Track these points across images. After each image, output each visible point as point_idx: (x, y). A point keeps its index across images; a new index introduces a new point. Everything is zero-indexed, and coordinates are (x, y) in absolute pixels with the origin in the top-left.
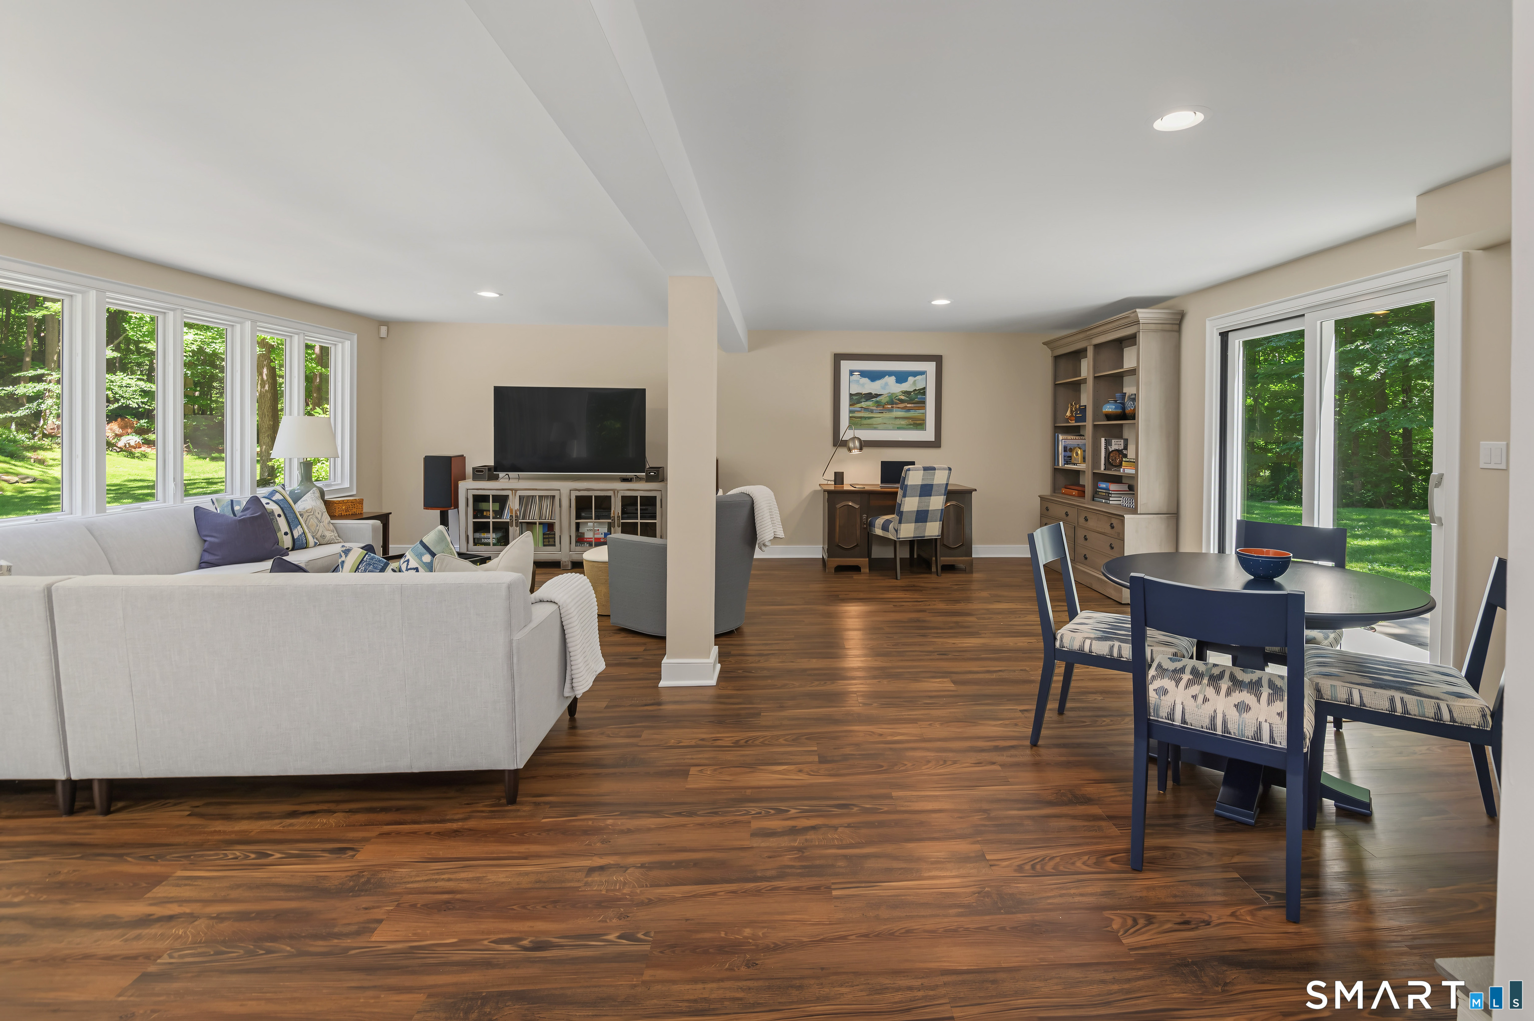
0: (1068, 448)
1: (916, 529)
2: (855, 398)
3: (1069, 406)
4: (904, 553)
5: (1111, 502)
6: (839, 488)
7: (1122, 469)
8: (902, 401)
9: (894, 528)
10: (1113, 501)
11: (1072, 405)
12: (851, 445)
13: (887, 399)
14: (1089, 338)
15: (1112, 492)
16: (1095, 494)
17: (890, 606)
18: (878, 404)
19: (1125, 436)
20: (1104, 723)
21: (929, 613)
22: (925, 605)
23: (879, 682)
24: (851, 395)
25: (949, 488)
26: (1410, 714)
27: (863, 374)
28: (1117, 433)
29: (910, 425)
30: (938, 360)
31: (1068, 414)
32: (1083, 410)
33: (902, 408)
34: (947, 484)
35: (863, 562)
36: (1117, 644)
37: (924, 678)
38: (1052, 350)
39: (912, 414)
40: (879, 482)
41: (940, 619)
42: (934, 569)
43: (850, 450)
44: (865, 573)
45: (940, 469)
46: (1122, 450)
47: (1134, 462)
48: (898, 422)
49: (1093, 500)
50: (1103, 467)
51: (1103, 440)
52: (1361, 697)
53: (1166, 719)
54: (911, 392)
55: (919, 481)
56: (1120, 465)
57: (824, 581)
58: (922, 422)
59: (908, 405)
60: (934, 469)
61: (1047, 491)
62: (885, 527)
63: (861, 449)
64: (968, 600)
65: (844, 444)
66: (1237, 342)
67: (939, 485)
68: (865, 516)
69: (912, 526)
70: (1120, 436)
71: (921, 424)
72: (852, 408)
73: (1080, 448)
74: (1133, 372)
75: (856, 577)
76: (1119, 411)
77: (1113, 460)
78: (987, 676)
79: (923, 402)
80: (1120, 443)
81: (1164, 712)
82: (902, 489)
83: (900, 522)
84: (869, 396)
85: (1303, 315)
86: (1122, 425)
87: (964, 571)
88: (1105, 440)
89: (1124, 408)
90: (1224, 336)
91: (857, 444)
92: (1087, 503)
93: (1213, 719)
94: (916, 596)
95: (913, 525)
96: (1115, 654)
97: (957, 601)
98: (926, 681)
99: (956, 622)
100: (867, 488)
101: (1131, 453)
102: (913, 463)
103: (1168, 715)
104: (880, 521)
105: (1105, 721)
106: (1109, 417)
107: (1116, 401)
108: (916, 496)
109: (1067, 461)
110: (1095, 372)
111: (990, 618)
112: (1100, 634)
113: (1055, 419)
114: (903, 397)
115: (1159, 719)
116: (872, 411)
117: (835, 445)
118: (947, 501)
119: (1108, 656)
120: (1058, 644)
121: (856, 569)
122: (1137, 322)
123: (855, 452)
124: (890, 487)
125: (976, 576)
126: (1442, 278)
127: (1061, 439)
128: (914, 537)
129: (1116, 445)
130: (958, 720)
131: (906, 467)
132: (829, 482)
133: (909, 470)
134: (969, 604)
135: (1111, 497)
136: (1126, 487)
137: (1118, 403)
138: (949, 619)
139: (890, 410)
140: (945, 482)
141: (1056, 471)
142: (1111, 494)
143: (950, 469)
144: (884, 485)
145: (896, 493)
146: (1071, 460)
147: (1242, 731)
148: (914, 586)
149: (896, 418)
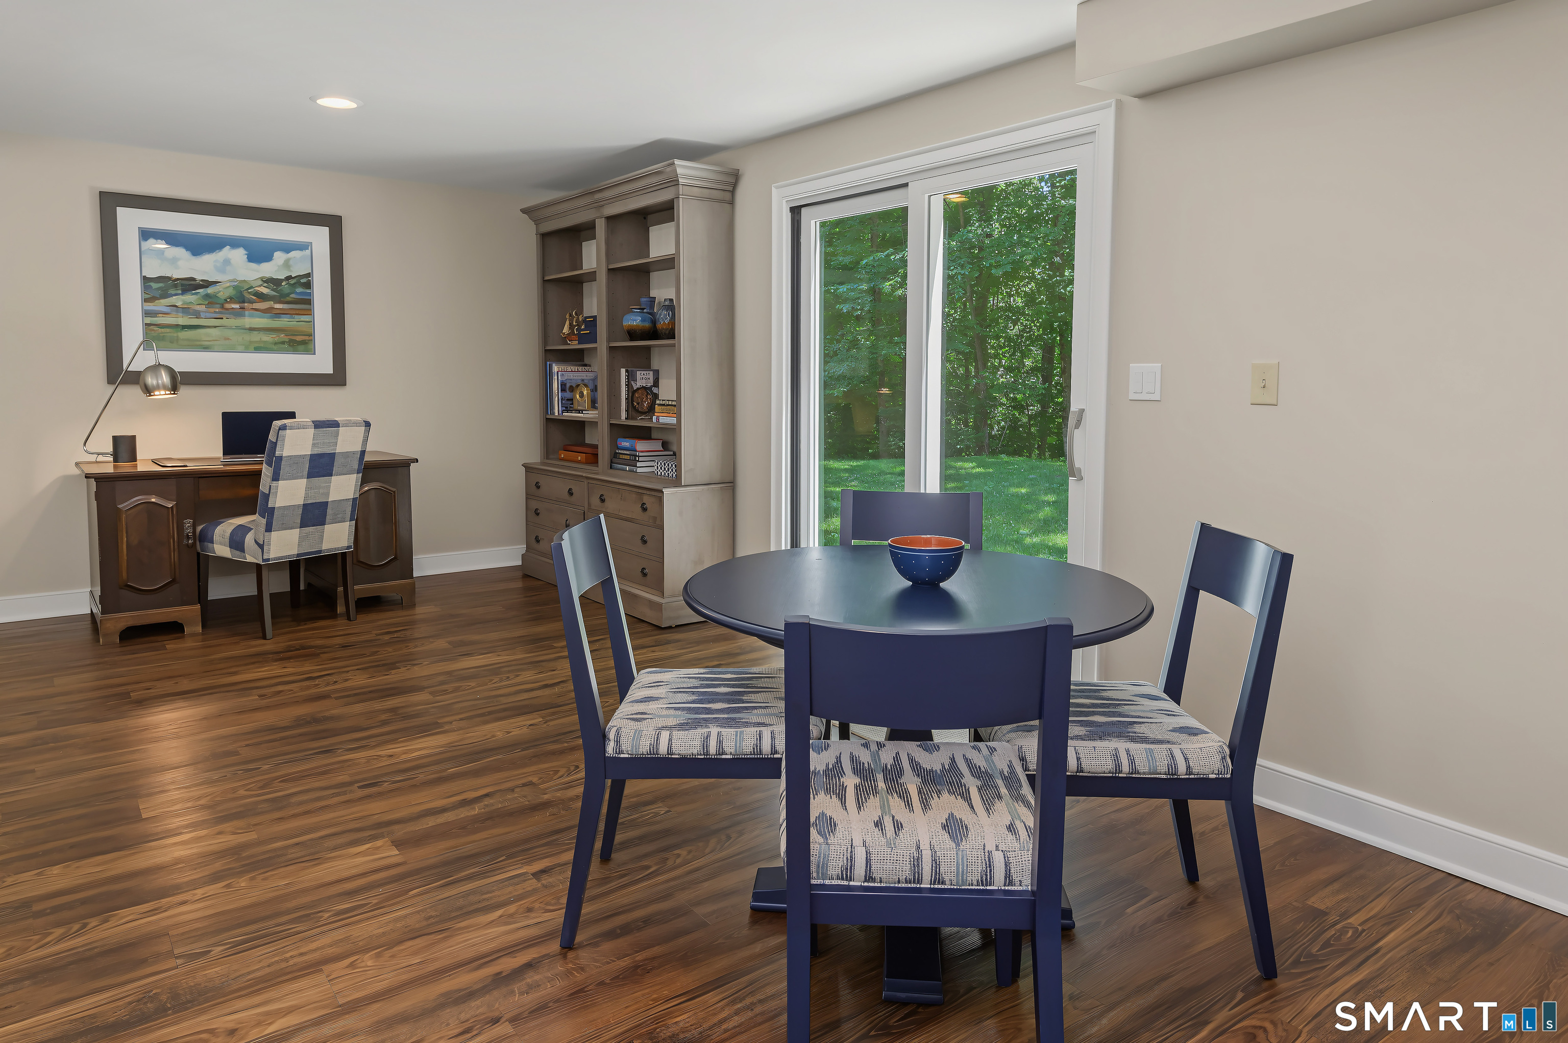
0: (568, 386)
1: (302, 539)
2: (154, 285)
3: (567, 316)
4: (279, 584)
5: (639, 470)
6: (125, 467)
7: (654, 418)
8: (262, 297)
9: (256, 541)
10: (642, 468)
11: (571, 315)
12: (150, 380)
13: (230, 292)
14: (599, 205)
15: (641, 454)
16: (615, 458)
17: (252, 699)
18: (211, 300)
19: (655, 364)
20: (679, 861)
21: (337, 698)
22: (328, 684)
23: (228, 886)
24: (145, 280)
25: (367, 458)
26: (1139, 773)
27: (172, 238)
28: (642, 359)
29: (283, 343)
30: (334, 223)
31: (566, 330)
32: (592, 323)
33: (265, 311)
34: (363, 453)
35: (189, 613)
36: (714, 730)
37: (335, 848)
38: (537, 222)
39: (283, 322)
40: (219, 453)
41: (359, 708)
42: (341, 609)
43: (148, 391)
44: (193, 635)
45: (348, 424)
46: (652, 387)
47: (675, 406)
48: (256, 337)
49: (611, 468)
50: (624, 415)
51: (623, 371)
52: (1078, 759)
53: (838, 878)
54: (281, 281)
55: (306, 449)
56: (651, 410)
57: (95, 664)
58: (306, 338)
59: (278, 306)
60: (335, 424)
61: (534, 457)
62: (236, 542)
63: (174, 388)
64: (409, 660)
65: (134, 378)
66: (813, 222)
67: (346, 455)
68: (188, 523)
69: (294, 535)
70: (647, 366)
71: (304, 343)
72: (150, 307)
73: (586, 386)
74: (669, 263)
75: (172, 645)
76: (647, 325)
77: (638, 404)
78: (464, 813)
79: (307, 302)
80: (648, 377)
81: (835, 867)
82: (269, 464)
83: (269, 529)
84: (189, 285)
85: (906, 185)
86: (648, 348)
87: (398, 604)
88: (627, 371)
89: (654, 322)
90: (796, 211)
91: (165, 378)
92: (602, 472)
93: (917, 862)
94: (308, 667)
95: (296, 532)
96: (713, 750)
97: (391, 666)
98: (339, 856)
99: (393, 710)
100: (192, 466)
101: (666, 392)
102: (292, 415)
103: (842, 872)
104: (224, 529)
105: (679, 856)
106: (633, 334)
107: (643, 309)
108: (302, 477)
109: (566, 407)
110: (608, 261)
111: (457, 689)
112: (683, 717)
113: (545, 337)
114: (265, 290)
115: (827, 882)
116: (197, 315)
117: (111, 380)
118: (364, 482)
119: (701, 755)
120: (610, 749)
121: (174, 628)
122: (674, 182)
123: (161, 395)
124: (242, 463)
125: (421, 611)
126: (1088, 135)
127: (556, 371)
128: (298, 555)
129: (643, 379)
130: (414, 934)
131: (277, 424)
132: (101, 458)
133: (283, 428)
134: (416, 668)
135: (638, 461)
136: (657, 446)
137: (647, 313)
138: (377, 705)
139: (239, 313)
140: (358, 448)
141: (550, 423)
142: (639, 456)
143: (368, 424)
144: (229, 459)
145: (258, 474)
146: (572, 404)
147: (963, 874)
148: (303, 648)
149: (251, 329)
